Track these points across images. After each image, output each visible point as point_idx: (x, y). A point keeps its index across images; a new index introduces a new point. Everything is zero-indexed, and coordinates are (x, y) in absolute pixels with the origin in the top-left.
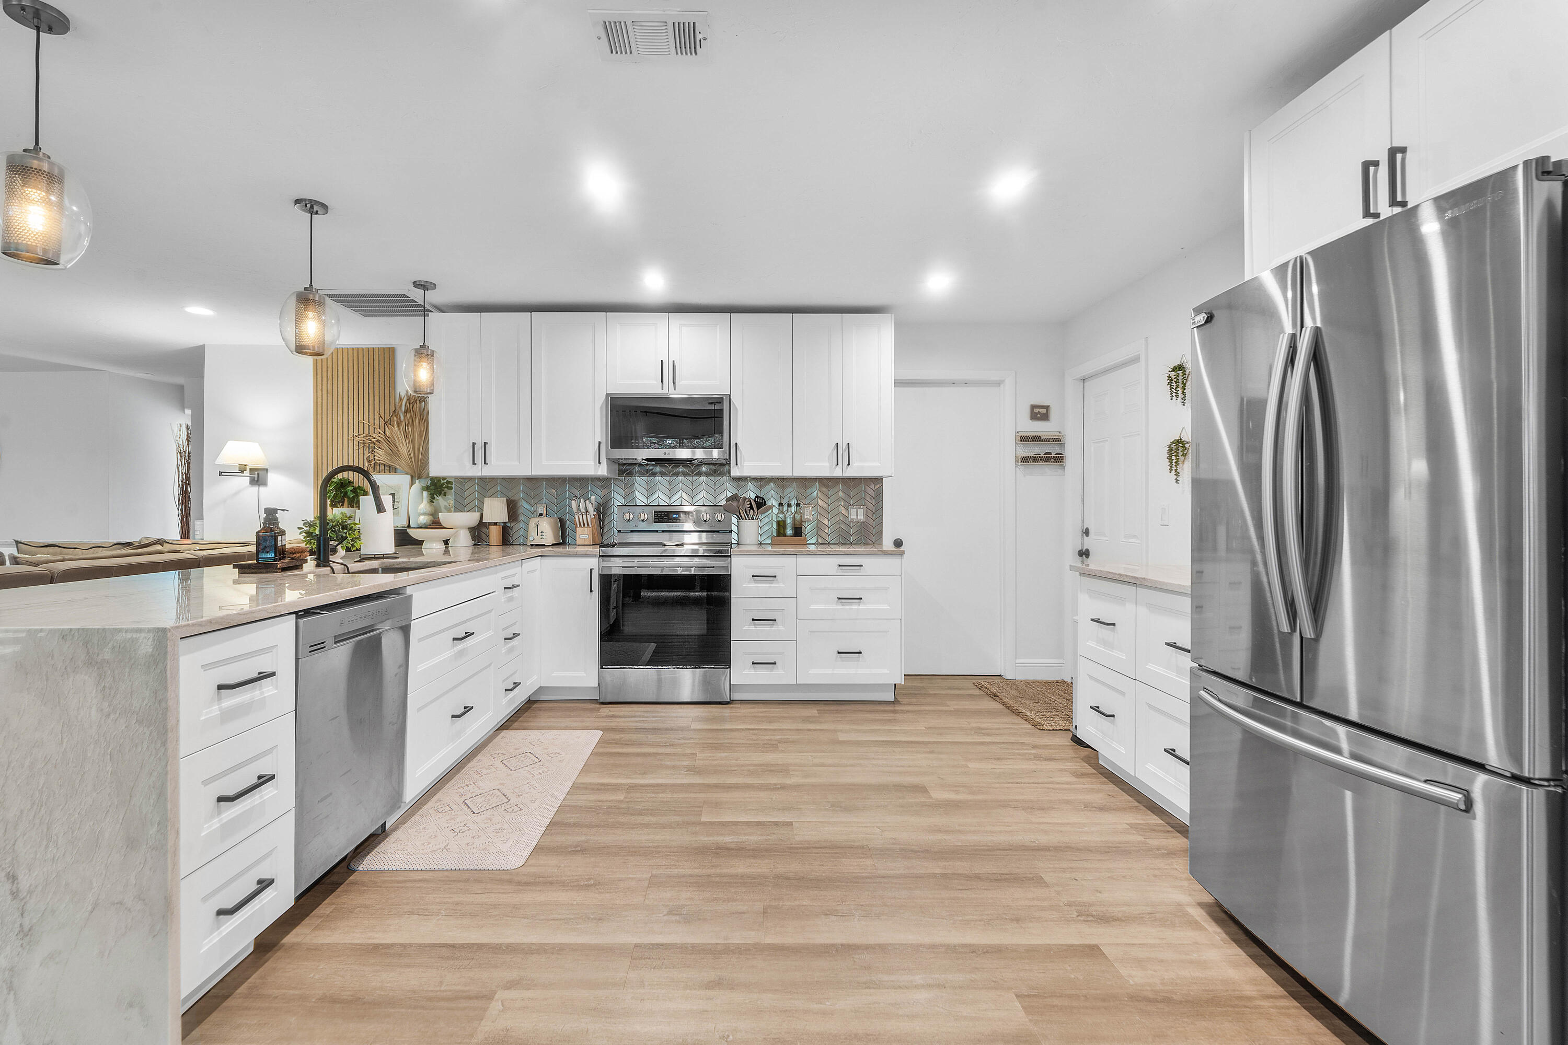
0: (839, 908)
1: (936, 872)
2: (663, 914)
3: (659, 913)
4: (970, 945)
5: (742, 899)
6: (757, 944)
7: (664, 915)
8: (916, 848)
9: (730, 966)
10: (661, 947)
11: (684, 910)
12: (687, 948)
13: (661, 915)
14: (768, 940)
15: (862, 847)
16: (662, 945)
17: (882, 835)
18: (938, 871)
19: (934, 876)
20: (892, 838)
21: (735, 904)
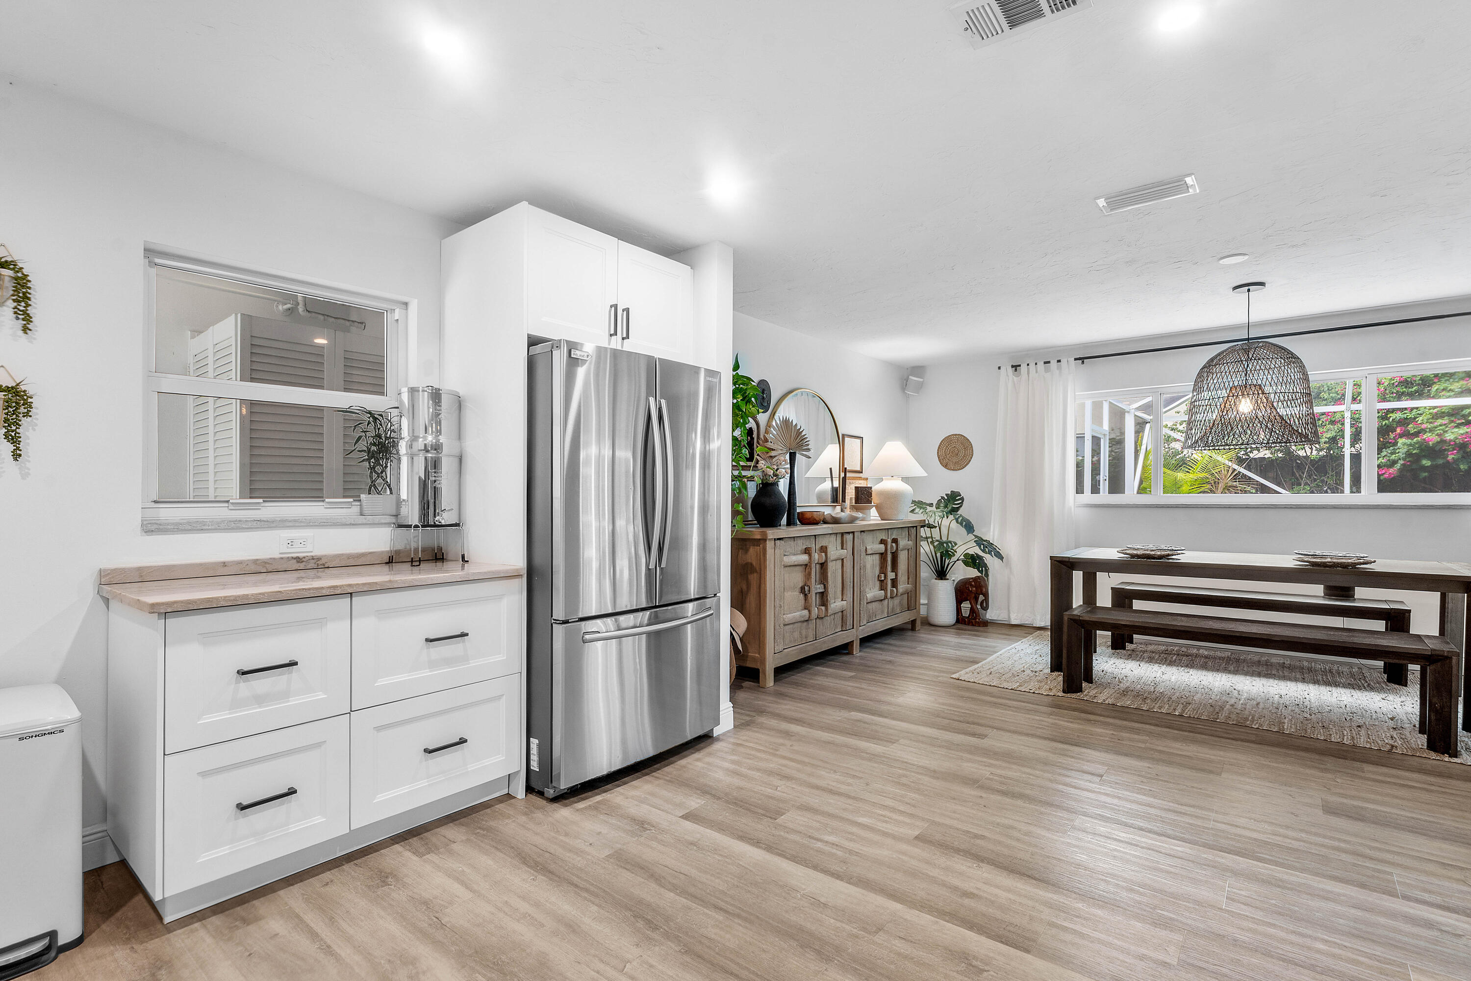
2: (989, 973)
3: (992, 976)
5: (891, 952)
6: (910, 908)
7: (988, 971)
9: (947, 902)
10: (1003, 940)
11: (963, 967)
12: (978, 930)
13: (992, 973)
14: (899, 906)
16: (1002, 942)
21: (902, 950)
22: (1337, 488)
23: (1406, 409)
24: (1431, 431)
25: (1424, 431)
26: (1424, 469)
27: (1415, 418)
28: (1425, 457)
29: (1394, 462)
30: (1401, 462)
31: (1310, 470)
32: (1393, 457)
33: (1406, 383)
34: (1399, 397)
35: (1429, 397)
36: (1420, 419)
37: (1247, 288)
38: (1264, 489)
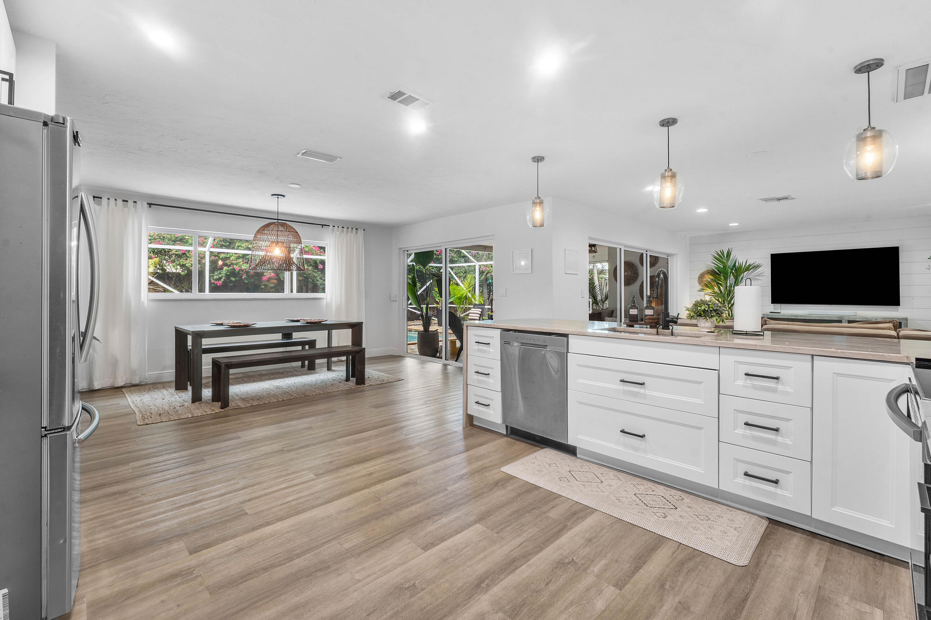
0: (346, 514)
1: (297, 560)
4: (270, 525)
8: (319, 574)
15: (359, 555)
17: (351, 573)
18: (297, 561)
19: (298, 556)
20: (342, 574)
22: (189, 289)
23: (225, 253)
24: (236, 265)
25: (233, 264)
26: (231, 282)
27: (229, 258)
28: (232, 276)
29: (221, 278)
30: (224, 278)
31: (175, 280)
32: (220, 275)
33: (224, 240)
34: (222, 246)
35: (233, 248)
36: (231, 258)
37: (277, 196)
38: (165, 290)
